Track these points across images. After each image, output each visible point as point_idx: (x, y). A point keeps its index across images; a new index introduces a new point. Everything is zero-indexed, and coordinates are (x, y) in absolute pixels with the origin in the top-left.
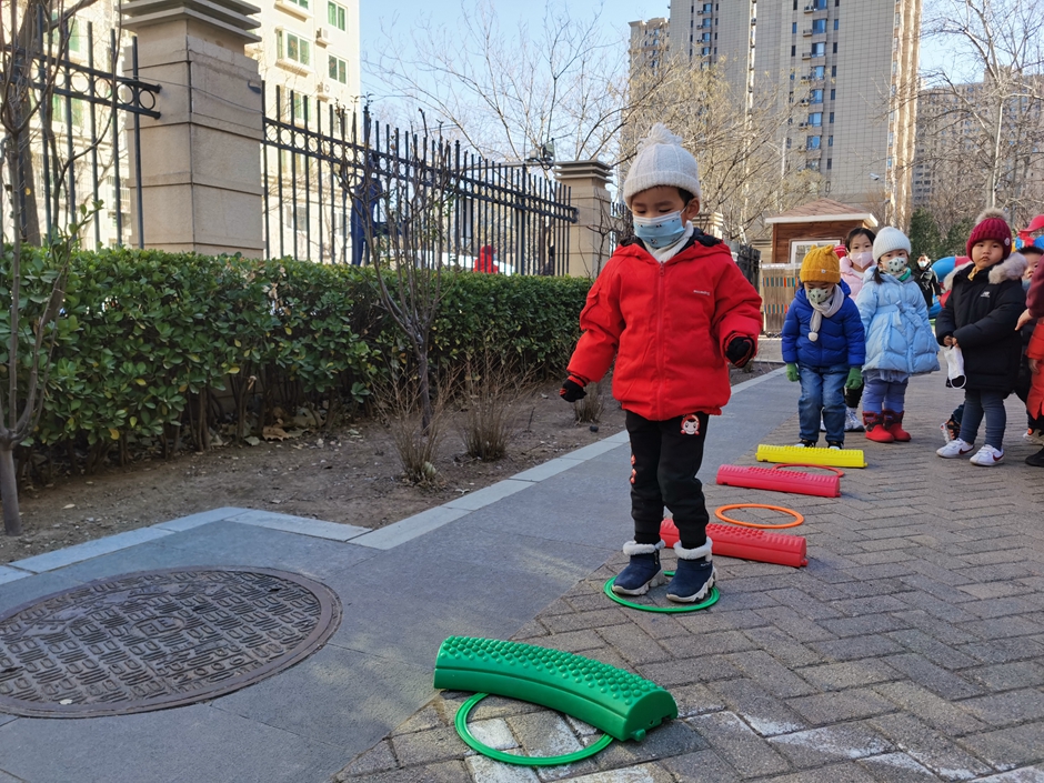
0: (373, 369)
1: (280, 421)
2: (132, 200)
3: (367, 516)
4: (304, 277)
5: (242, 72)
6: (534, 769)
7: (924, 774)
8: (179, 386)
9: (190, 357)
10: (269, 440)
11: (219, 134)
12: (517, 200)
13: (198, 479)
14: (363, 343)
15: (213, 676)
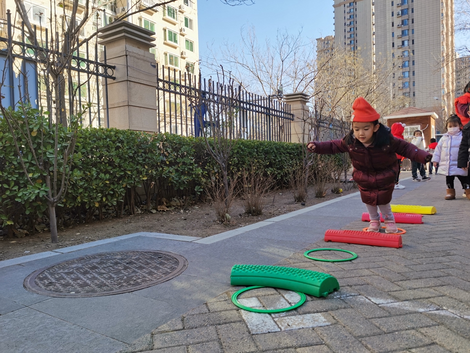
0: (204, 180)
1: (165, 203)
2: (104, 114)
3: (201, 235)
4: (173, 140)
5: (148, 59)
6: (270, 314)
7: (456, 318)
8: (123, 184)
9: (127, 172)
10: (160, 211)
11: (139, 84)
12: (266, 111)
13: (131, 224)
14: (199, 168)
15: (133, 285)
